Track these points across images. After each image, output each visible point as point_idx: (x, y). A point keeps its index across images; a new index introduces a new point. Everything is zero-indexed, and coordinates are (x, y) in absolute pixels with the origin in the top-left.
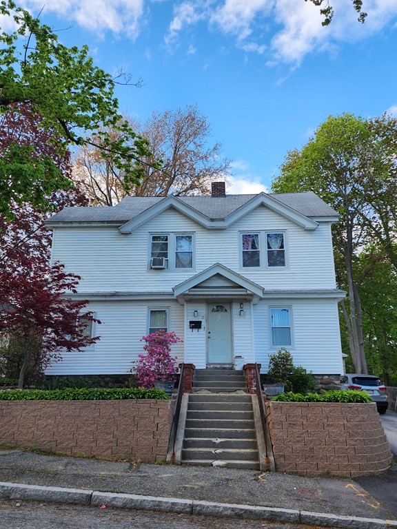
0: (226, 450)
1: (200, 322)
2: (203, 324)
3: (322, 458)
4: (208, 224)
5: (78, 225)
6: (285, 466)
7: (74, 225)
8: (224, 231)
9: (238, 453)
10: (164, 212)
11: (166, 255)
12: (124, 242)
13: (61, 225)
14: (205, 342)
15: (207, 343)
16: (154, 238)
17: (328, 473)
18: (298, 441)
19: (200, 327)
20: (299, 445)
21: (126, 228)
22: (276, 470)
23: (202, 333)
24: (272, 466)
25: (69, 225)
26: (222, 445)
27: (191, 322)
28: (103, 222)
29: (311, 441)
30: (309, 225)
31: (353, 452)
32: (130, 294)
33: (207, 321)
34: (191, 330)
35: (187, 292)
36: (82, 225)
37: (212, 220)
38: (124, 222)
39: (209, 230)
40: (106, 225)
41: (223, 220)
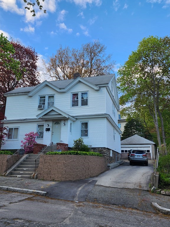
0: (25, 172)
1: (50, 129)
2: (51, 129)
3: (53, 174)
4: (58, 90)
5: (14, 94)
6: (40, 177)
7: (13, 95)
8: (65, 93)
9: (28, 173)
10: (44, 87)
11: (44, 104)
12: (30, 99)
13: (9, 95)
14: (51, 136)
15: (52, 136)
16: (41, 97)
17: (54, 179)
18: (46, 168)
19: (49, 131)
20: (46, 170)
21: (30, 94)
22: (37, 178)
23: (50, 132)
24: (35, 177)
25: (12, 95)
26: (26, 170)
27: (46, 129)
28: (22, 93)
29: (51, 169)
30: (96, 88)
31: (64, 172)
32: (30, 119)
33: (52, 128)
34: (46, 131)
35: (42, 117)
36: (16, 94)
37: (60, 89)
38: (29, 92)
39: (60, 93)
40: (23, 94)
41: (64, 89)
